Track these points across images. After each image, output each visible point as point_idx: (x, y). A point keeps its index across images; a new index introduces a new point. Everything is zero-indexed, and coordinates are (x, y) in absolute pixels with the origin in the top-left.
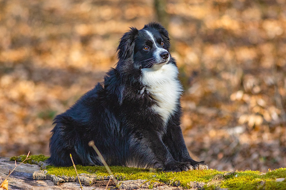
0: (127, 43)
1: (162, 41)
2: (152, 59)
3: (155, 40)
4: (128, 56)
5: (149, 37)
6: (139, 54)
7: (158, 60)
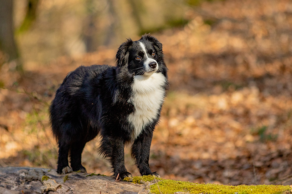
0: (122, 52)
1: (153, 52)
2: (143, 68)
3: (146, 51)
4: (124, 64)
5: (141, 48)
6: (132, 62)
7: (147, 69)
